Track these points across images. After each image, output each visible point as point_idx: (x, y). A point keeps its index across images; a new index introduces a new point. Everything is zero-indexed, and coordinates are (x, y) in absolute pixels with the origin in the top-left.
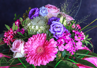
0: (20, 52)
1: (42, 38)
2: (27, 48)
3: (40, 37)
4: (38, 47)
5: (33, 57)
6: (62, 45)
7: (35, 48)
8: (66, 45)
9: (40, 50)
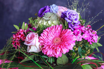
0: (35, 45)
1: (58, 28)
2: (42, 40)
3: (55, 28)
4: (54, 38)
5: (51, 47)
6: (79, 35)
7: (51, 40)
8: (83, 35)
9: (57, 40)
